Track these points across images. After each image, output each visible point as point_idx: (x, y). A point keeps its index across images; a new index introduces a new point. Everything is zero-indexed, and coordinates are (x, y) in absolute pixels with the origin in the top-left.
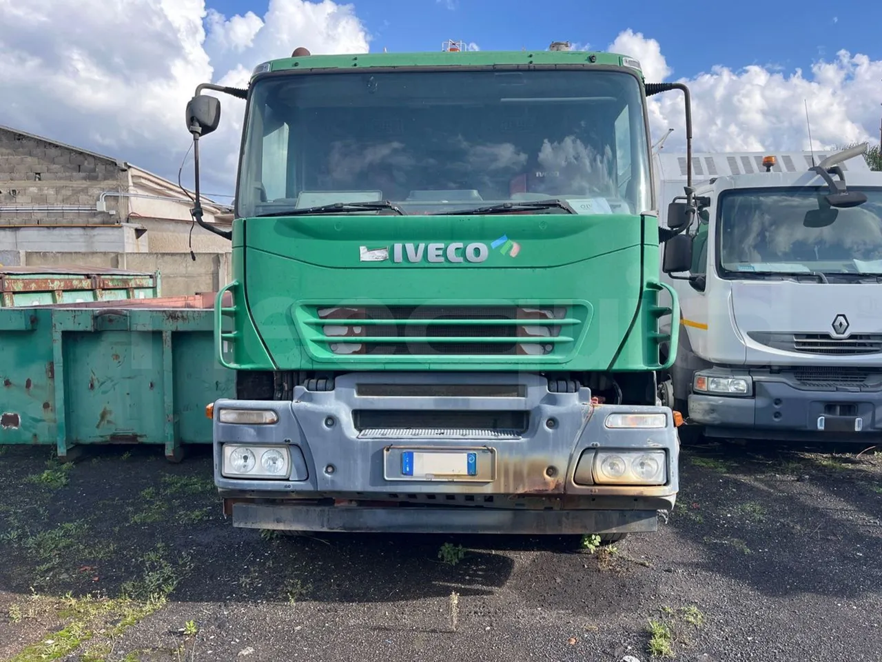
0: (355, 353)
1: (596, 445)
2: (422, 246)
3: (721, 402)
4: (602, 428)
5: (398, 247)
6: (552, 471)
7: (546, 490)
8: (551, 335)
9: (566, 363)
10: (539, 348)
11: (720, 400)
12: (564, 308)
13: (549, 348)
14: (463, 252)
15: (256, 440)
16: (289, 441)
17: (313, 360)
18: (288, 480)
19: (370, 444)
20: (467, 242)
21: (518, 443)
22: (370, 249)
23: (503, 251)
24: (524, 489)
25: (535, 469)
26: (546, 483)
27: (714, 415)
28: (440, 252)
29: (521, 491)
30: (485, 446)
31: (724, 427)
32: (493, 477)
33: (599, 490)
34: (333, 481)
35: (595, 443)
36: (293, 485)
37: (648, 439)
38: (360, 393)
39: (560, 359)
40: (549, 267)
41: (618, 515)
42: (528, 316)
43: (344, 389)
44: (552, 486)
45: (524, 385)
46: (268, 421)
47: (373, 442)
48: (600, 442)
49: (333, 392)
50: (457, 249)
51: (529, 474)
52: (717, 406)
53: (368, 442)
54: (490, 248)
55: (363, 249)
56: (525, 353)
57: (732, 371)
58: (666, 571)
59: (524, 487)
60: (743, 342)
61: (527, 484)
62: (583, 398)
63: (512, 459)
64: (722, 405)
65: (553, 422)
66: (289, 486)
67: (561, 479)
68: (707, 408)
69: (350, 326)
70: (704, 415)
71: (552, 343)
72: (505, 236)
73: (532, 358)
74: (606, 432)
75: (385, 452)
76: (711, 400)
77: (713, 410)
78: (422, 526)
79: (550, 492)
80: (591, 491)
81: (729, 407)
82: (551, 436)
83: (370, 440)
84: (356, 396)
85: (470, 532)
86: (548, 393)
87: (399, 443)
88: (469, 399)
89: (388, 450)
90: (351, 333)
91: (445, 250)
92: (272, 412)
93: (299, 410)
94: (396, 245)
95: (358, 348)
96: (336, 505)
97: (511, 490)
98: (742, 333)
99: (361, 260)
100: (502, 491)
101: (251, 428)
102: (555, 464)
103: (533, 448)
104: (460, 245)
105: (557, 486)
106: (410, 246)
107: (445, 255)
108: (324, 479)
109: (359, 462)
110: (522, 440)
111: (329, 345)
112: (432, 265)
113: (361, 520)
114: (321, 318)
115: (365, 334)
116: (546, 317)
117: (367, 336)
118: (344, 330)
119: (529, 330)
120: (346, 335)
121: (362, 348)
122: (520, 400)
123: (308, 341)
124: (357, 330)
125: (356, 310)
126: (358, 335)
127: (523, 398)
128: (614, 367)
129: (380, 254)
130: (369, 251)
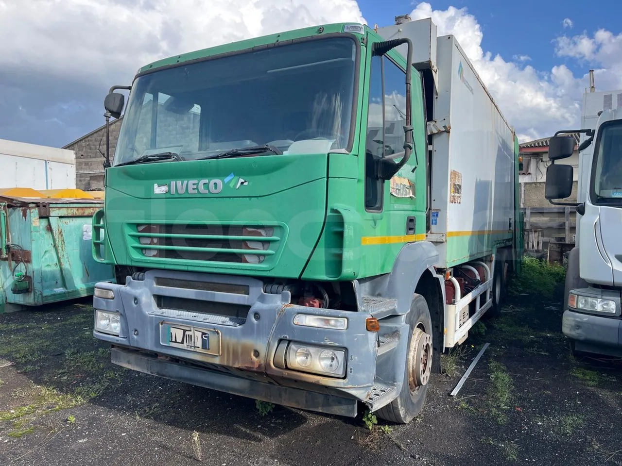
0: (154, 256)
1: (286, 337)
2: (185, 182)
3: (585, 319)
4: (290, 323)
5: (173, 183)
6: (257, 354)
7: (252, 368)
8: (264, 249)
9: (269, 270)
10: (255, 258)
11: (586, 318)
12: (271, 227)
13: (262, 258)
14: (207, 186)
15: (106, 309)
16: (119, 311)
17: (132, 260)
18: (118, 336)
19: (154, 319)
20: (210, 178)
21: (234, 329)
22: (159, 186)
23: (232, 185)
24: (238, 365)
25: (246, 350)
26: (252, 362)
27: (579, 331)
28: (195, 187)
29: (236, 366)
30: (214, 329)
31: (587, 342)
32: (219, 352)
33: (288, 374)
34: (138, 341)
35: (285, 336)
36: (121, 340)
37: (325, 338)
38: (158, 284)
39: (266, 268)
40: (260, 196)
41: (323, 398)
42: (250, 233)
43: (148, 280)
44: (256, 366)
45: (248, 286)
46: (110, 297)
47: (155, 317)
48: (289, 335)
49: (143, 281)
50: (204, 184)
51: (242, 353)
52: (581, 323)
53: (153, 317)
54: (223, 182)
55: (156, 186)
56: (246, 262)
57: (602, 291)
58: (411, 456)
59: (239, 363)
60: (610, 265)
61: (240, 361)
62: (284, 299)
63: (232, 340)
64: (587, 322)
65: (257, 315)
66: (118, 341)
67: (262, 360)
68: (573, 323)
69: (152, 238)
70: (571, 330)
71: (264, 255)
72: (232, 173)
73: (252, 266)
74: (293, 328)
75: (160, 325)
76: (578, 317)
77: (578, 326)
78: (197, 381)
79: (255, 370)
80: (283, 374)
81: (593, 325)
82: (256, 326)
83: (154, 316)
84: (155, 285)
85: (224, 391)
86: (262, 294)
87: (168, 320)
88: (214, 293)
89: (162, 324)
90: (152, 243)
91: (197, 184)
92: (112, 292)
95: (155, 253)
96: (159, 358)
97: (231, 365)
98: (610, 257)
99: (155, 193)
100: (225, 364)
101: (104, 300)
102: (258, 348)
103: (244, 333)
104: (206, 181)
105: (260, 366)
106: (179, 183)
107: (197, 188)
108: (133, 338)
109: (149, 330)
110: (239, 327)
111: (142, 250)
112: (191, 196)
113: (166, 370)
114: (139, 232)
115: (158, 243)
116: (261, 235)
117: (159, 245)
118: (149, 241)
119: (250, 244)
120: (150, 244)
121: (157, 254)
122: (244, 297)
123: (130, 247)
124: (155, 241)
125: (155, 227)
126: (155, 244)
127: (247, 296)
128: (303, 276)
129: (164, 189)
130: (158, 187)
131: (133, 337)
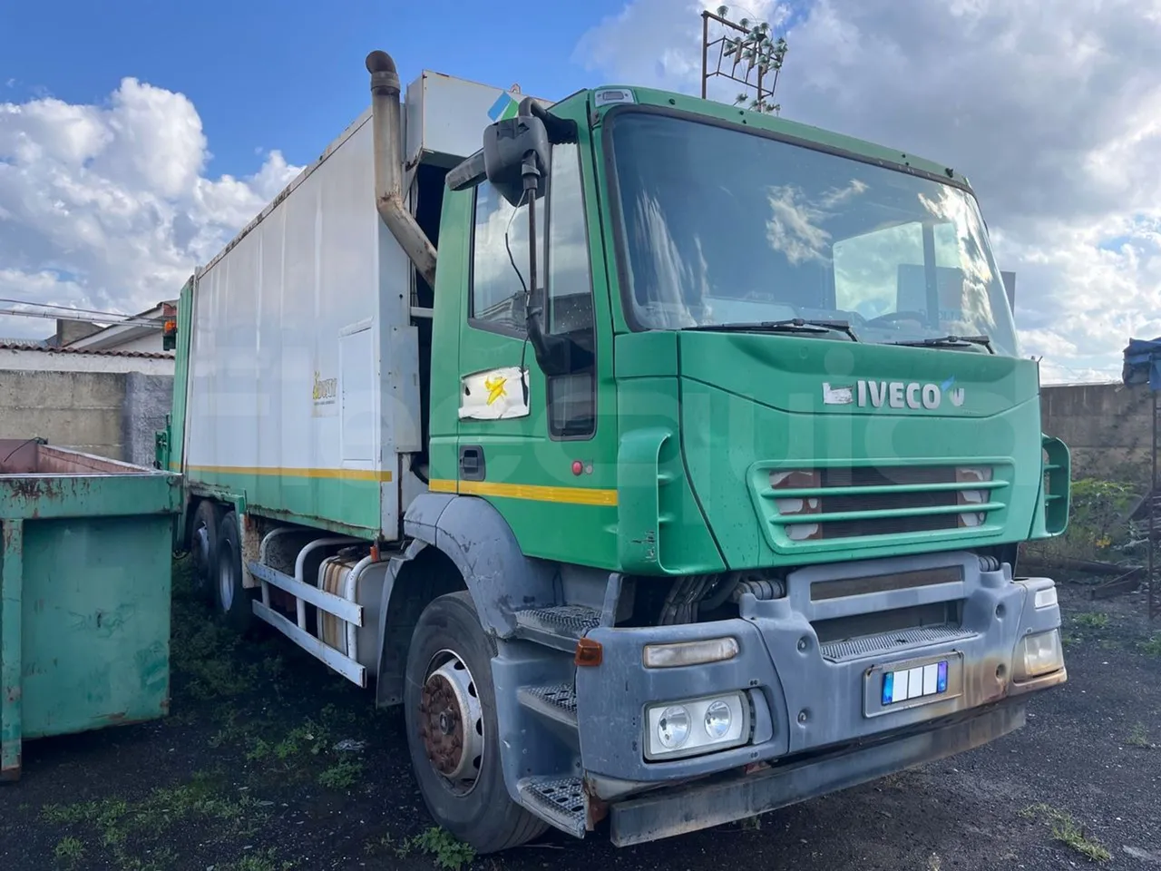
0: (812, 537)
2: (884, 384)
4: (1032, 609)
5: (862, 384)
6: (1001, 670)
7: (997, 696)
8: (983, 502)
9: (1002, 534)
10: (974, 517)
12: (991, 467)
13: (982, 518)
14: (919, 393)
15: (712, 689)
16: (756, 682)
20: (924, 382)
21: (976, 641)
22: (834, 387)
25: (988, 672)
26: (996, 687)
28: (901, 395)
29: (979, 702)
30: (954, 650)
32: (961, 690)
34: (809, 735)
36: (761, 752)
42: (964, 478)
43: (798, 592)
44: (1001, 689)
45: (961, 566)
46: (726, 655)
47: (852, 665)
48: (1032, 628)
49: (787, 599)
50: (915, 391)
51: (984, 679)
53: (847, 666)
54: (942, 392)
55: (826, 386)
56: (964, 526)
59: (981, 697)
61: (983, 693)
63: (973, 663)
65: (1002, 609)
66: (756, 754)
67: (1007, 678)
69: (806, 498)
71: (985, 512)
72: (953, 378)
73: (971, 532)
74: (1037, 614)
75: (866, 678)
79: (1000, 697)
82: (1001, 627)
84: (810, 601)
86: (982, 573)
87: (880, 662)
89: (867, 675)
90: (806, 510)
91: (905, 393)
92: (732, 640)
93: (768, 631)
94: (859, 382)
95: (813, 530)
99: (825, 402)
102: (1003, 660)
103: (987, 644)
104: (919, 385)
105: (1004, 688)
106: (873, 385)
107: (905, 398)
108: (799, 732)
109: (837, 697)
110: (980, 636)
111: (788, 527)
112: (893, 412)
114: (775, 487)
115: (820, 509)
116: (977, 480)
117: (823, 512)
118: (798, 505)
119: (968, 496)
120: (800, 513)
121: (818, 530)
122: (959, 585)
123: (768, 522)
124: (813, 504)
125: (811, 474)
126: (814, 511)
127: (961, 583)
128: (1033, 536)
129: (845, 394)
130: (831, 389)
131: (798, 728)
